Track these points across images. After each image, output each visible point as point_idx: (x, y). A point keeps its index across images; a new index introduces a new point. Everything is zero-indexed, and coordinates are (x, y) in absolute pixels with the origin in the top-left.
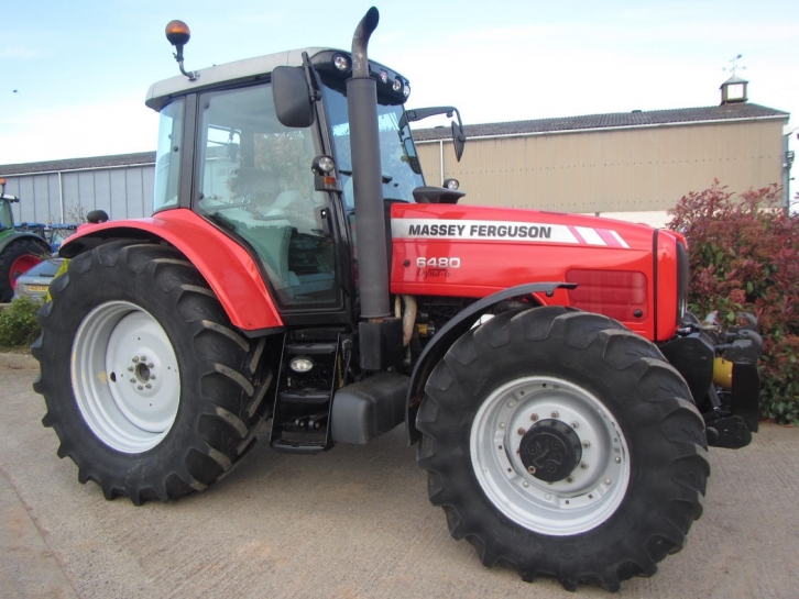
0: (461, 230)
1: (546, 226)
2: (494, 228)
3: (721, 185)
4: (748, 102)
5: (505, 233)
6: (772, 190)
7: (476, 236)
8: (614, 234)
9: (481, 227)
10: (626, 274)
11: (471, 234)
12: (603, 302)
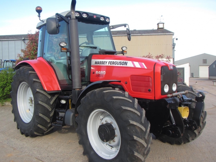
0: (106, 63)
1: (126, 61)
2: (114, 62)
3: (150, 54)
4: (164, 29)
5: (116, 63)
6: (162, 56)
7: (109, 65)
8: (143, 64)
9: (111, 62)
10: (147, 77)
11: (109, 64)
12: (145, 87)
